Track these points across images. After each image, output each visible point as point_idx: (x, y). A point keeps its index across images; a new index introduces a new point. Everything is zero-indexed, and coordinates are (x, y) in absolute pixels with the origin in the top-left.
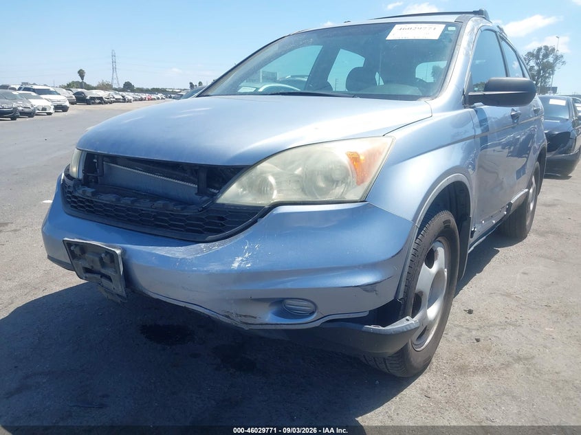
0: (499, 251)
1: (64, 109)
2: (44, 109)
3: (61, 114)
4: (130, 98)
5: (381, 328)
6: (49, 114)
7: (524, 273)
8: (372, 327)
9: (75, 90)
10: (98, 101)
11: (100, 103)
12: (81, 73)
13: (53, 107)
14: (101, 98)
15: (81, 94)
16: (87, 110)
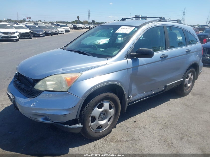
0: (170, 100)
1: (69, 31)
2: (62, 32)
3: (67, 33)
4: (92, 27)
5: (68, 126)
6: (63, 33)
7: (170, 110)
8: (66, 125)
9: (74, 24)
10: (80, 28)
11: (81, 29)
12: (78, 18)
13: (65, 31)
14: (81, 27)
15: (75, 26)
16: (76, 32)
